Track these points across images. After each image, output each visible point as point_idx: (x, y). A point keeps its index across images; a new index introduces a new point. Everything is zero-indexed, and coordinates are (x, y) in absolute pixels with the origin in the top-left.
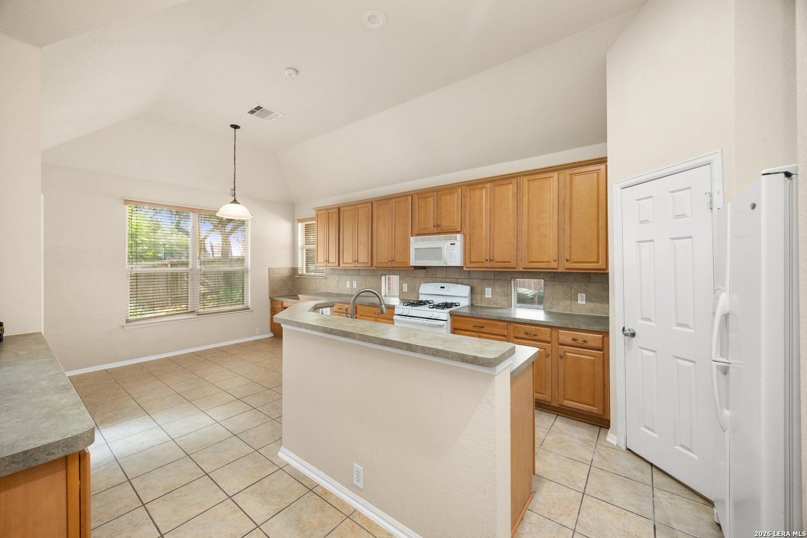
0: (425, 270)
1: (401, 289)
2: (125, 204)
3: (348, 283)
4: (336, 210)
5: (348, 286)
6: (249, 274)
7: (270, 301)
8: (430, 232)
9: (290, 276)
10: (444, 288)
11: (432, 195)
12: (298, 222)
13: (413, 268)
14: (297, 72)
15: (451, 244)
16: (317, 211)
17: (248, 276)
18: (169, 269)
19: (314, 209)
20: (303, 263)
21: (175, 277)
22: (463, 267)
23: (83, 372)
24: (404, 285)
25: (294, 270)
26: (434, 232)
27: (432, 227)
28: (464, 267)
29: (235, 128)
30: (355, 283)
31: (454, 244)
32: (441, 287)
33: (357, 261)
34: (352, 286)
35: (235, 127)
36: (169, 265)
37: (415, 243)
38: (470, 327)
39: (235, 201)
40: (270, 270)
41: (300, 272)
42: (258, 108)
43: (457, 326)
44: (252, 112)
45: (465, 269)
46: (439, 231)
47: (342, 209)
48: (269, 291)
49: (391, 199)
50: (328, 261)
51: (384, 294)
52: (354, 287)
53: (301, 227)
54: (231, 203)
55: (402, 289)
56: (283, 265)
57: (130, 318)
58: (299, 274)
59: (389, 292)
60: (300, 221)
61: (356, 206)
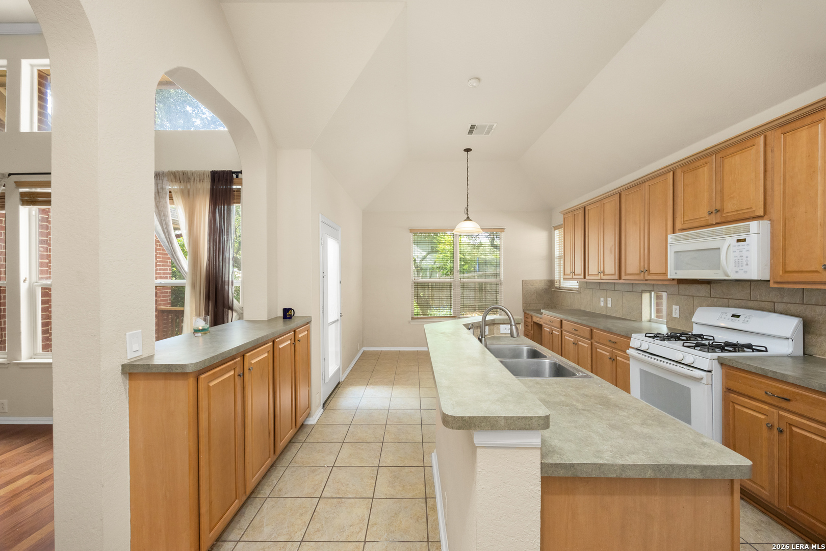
0: (708, 286)
1: (670, 313)
2: (410, 232)
3: (602, 299)
4: (581, 211)
5: (602, 304)
6: (503, 286)
7: (523, 313)
8: (703, 223)
9: (546, 289)
10: (738, 316)
11: (706, 163)
12: (555, 230)
13: (675, 282)
14: (478, 79)
15: (738, 241)
16: (565, 214)
17: (502, 287)
18: (477, 280)
19: (560, 212)
20: (560, 275)
21: (482, 286)
22: (769, 281)
23: (389, 350)
24: (674, 307)
25: (551, 282)
26: (710, 222)
27: (706, 214)
28: (771, 283)
29: (468, 152)
30: (609, 300)
31: (744, 240)
32: (733, 316)
33: (603, 272)
34: (607, 304)
35: (468, 150)
36: (476, 277)
37: (677, 244)
38: (759, 394)
39: (468, 219)
40: (525, 283)
41: (557, 285)
42: (473, 127)
43: (733, 385)
44: (470, 132)
45: (772, 285)
46: (719, 221)
47: (587, 208)
48: (523, 304)
49: (644, 182)
50: (574, 272)
51: (648, 318)
52: (608, 306)
53: (557, 234)
54: (465, 221)
55: (672, 313)
56: (538, 275)
57: (414, 316)
58: (556, 287)
59: (657, 317)
60: (556, 228)
61: (600, 201)
